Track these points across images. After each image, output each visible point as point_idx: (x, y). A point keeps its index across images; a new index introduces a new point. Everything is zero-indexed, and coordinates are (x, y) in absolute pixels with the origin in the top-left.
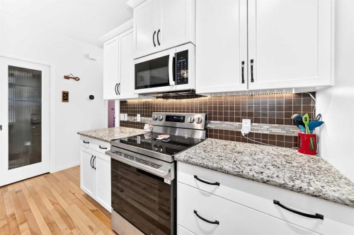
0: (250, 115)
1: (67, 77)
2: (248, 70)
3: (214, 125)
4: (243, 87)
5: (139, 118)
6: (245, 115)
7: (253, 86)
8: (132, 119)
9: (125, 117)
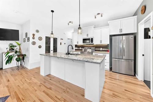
0: (102, 47)
1: (61, 39)
2: (101, 42)
3: (96, 49)
4: (100, 44)
5: (80, 48)
6: (101, 47)
7: (102, 44)
8: (79, 49)
9: (77, 48)
